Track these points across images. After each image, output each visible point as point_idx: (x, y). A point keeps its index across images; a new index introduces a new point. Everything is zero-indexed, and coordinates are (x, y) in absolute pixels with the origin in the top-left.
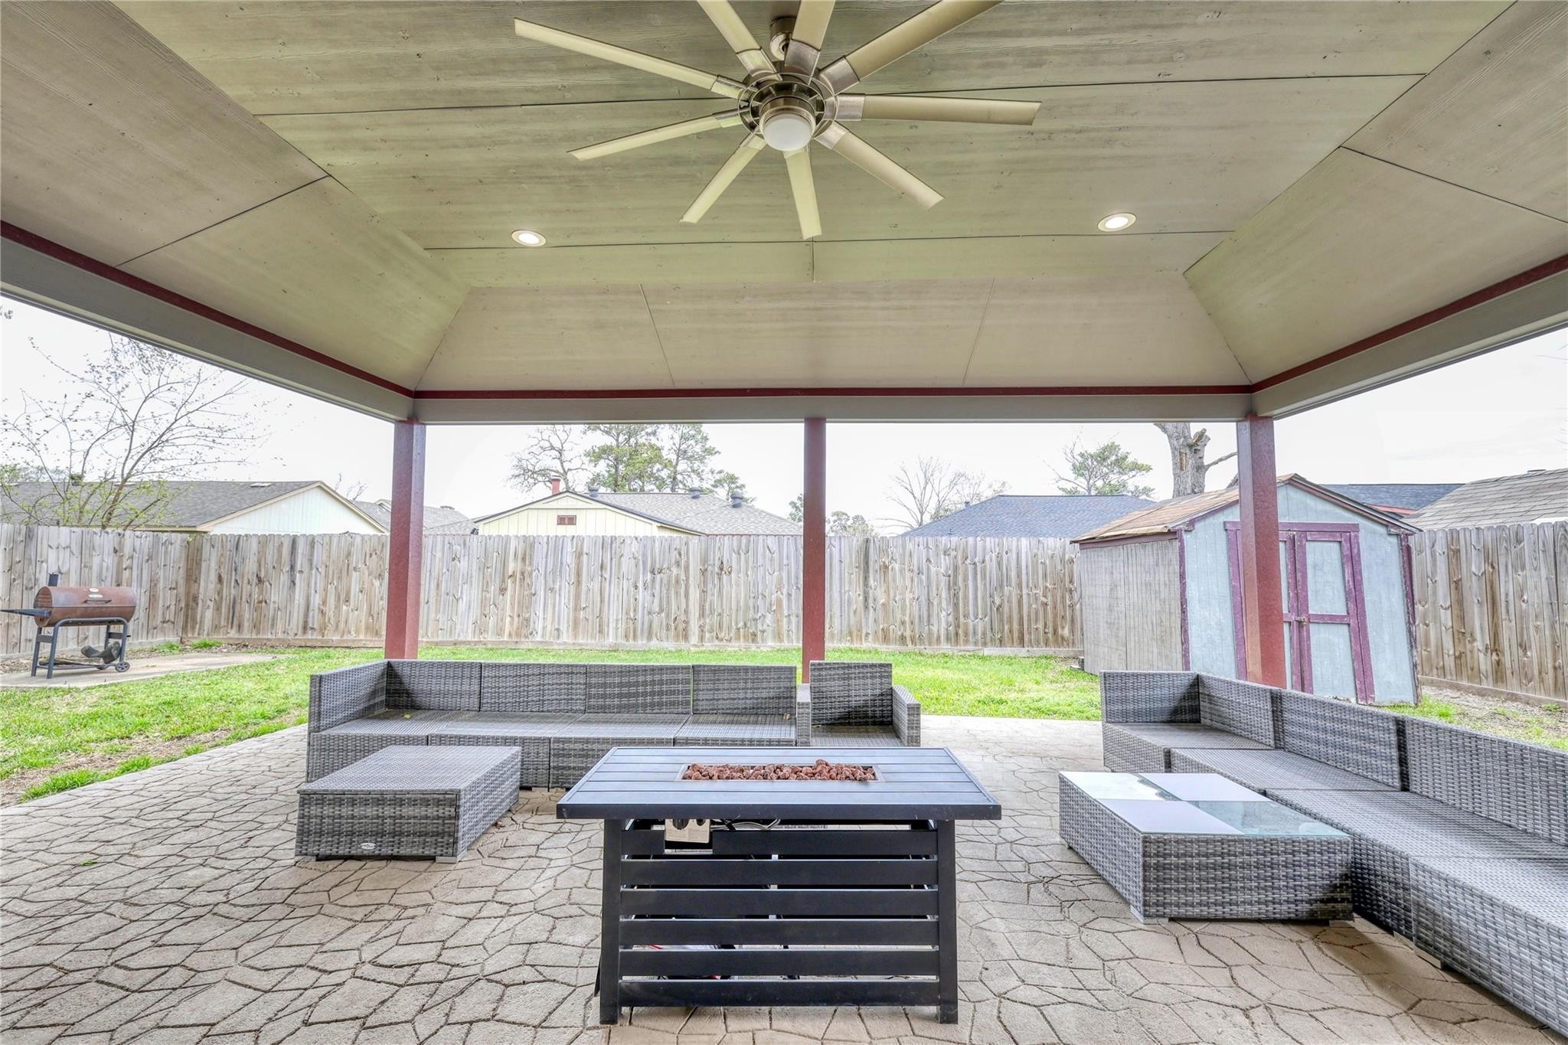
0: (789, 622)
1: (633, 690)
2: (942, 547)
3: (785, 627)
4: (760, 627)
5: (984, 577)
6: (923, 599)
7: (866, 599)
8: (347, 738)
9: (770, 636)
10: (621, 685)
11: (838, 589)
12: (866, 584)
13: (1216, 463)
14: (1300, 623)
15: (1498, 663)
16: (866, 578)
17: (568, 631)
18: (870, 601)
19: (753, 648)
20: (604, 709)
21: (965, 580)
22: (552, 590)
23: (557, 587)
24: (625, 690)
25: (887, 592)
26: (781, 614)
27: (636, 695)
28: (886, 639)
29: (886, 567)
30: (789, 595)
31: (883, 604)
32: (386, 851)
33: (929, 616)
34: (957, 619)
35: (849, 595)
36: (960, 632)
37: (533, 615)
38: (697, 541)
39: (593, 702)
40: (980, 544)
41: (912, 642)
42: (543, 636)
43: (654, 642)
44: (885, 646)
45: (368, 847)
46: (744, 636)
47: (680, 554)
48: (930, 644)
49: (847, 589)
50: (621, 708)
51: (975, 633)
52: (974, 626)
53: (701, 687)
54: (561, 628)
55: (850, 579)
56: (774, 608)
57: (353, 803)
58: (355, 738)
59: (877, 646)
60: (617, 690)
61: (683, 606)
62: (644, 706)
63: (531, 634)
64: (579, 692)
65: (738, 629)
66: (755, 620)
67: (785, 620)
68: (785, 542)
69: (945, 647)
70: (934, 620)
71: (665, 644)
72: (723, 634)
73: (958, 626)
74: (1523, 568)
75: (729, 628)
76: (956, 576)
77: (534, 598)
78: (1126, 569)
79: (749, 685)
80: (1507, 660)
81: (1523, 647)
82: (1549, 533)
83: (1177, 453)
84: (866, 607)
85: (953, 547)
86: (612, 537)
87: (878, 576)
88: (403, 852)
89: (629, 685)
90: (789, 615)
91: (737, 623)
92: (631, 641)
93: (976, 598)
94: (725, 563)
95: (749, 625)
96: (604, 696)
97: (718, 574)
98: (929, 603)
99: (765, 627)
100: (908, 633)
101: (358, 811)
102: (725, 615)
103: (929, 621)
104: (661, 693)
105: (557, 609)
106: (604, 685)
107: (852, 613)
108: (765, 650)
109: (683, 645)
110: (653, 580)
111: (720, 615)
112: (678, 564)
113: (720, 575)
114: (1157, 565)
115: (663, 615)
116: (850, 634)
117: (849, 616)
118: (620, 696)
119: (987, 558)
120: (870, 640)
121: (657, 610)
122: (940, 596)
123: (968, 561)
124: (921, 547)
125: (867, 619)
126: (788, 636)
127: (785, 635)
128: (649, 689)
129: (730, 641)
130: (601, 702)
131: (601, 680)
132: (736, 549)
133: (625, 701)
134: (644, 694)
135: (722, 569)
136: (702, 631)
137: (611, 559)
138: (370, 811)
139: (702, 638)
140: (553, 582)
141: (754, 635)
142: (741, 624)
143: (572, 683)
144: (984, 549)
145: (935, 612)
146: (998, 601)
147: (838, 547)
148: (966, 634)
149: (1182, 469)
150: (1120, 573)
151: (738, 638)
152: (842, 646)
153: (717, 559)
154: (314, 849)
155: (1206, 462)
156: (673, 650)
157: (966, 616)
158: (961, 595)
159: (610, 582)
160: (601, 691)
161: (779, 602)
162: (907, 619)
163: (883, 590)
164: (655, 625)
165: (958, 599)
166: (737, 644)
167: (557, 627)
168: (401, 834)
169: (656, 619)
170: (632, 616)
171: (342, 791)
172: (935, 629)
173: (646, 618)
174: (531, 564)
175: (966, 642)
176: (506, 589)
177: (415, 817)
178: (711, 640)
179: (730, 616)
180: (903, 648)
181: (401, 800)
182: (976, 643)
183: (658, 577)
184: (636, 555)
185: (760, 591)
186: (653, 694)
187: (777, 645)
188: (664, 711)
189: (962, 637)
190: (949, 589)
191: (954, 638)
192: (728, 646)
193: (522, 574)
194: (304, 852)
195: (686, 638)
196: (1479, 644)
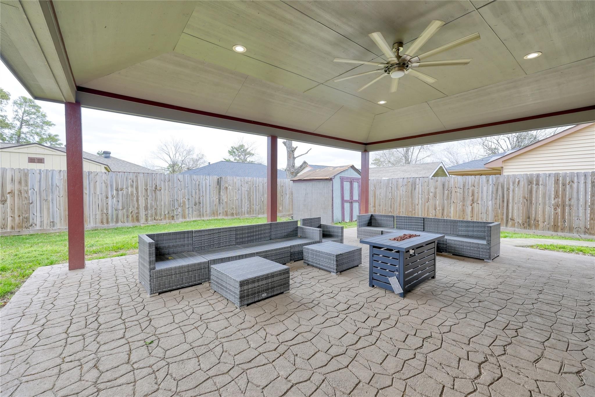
0: (189, 210)
1: (252, 234)
2: (246, 181)
3: (187, 212)
4: (175, 213)
5: (259, 192)
6: (240, 199)
7: (219, 200)
8: (171, 269)
9: (180, 216)
10: (248, 233)
11: (209, 196)
12: (219, 194)
13: (298, 157)
14: (352, 202)
15: (375, 209)
16: (220, 192)
17: (61, 222)
18: (221, 201)
19: (173, 222)
20: (242, 243)
21: (253, 192)
22: (46, 200)
23: (50, 199)
24: (249, 235)
25: (227, 197)
26: (185, 207)
27: (253, 236)
28: (227, 215)
29: (227, 188)
30: (189, 199)
31: (226, 202)
32: (270, 295)
33: (241, 206)
34: (250, 206)
35: (213, 199)
36: (251, 210)
37: (31, 215)
38: (142, 175)
39: (238, 241)
40: (257, 180)
41: (236, 214)
42: (41, 226)
43: (120, 224)
44: (226, 217)
45: (264, 295)
46: (168, 218)
47: (133, 182)
48: (242, 215)
49: (212, 196)
50: (248, 241)
51: (256, 210)
52: (256, 208)
53: (272, 230)
54: (55, 221)
55: (213, 192)
56: (182, 205)
57: (258, 281)
58: (175, 268)
59: (224, 217)
60: (247, 235)
61: (136, 206)
62: (256, 239)
63: (32, 225)
64: (234, 237)
65: (165, 215)
66: (173, 210)
67: (187, 210)
68: (186, 177)
69: (247, 215)
70: (243, 207)
71: (126, 224)
72: (158, 217)
73: (251, 208)
74: (381, 189)
75: (161, 215)
76: (250, 191)
77: (31, 206)
78: (312, 189)
79: (286, 228)
80: (376, 209)
81: (380, 206)
82: (386, 181)
83: (289, 153)
84: (220, 203)
85: (249, 181)
86: (89, 172)
87: (224, 191)
88: (275, 293)
89: (251, 232)
90: (189, 208)
91: (164, 212)
92: (106, 225)
93: (256, 199)
94: (158, 186)
95: (170, 212)
96: (242, 238)
97: (154, 191)
98: (241, 200)
99: (178, 213)
100: (234, 212)
101: (260, 283)
102: (158, 209)
103: (241, 207)
104: (261, 234)
105: (51, 210)
106: (243, 234)
107: (214, 206)
108: (178, 222)
109: (137, 224)
110: (118, 194)
111: (156, 209)
112: (132, 186)
113: (155, 191)
114: (324, 188)
115: (125, 210)
116: (214, 213)
117: (213, 207)
118: (248, 237)
119: (260, 185)
120: (221, 215)
121: (121, 208)
122: (245, 198)
123: (254, 186)
124: (239, 181)
125: (220, 207)
126: (188, 216)
127: (187, 216)
128: (257, 233)
129: (161, 220)
130: (241, 240)
131: (241, 232)
132: (163, 180)
133: (249, 239)
134: (256, 235)
135: (156, 189)
136: (147, 217)
137: (89, 183)
138: (264, 282)
139: (147, 220)
140: (47, 196)
141: (173, 217)
142: (167, 212)
143: (231, 235)
144: (259, 182)
145: (243, 204)
146: (262, 200)
147: (208, 180)
148: (253, 211)
149: (290, 158)
150: (309, 190)
151: (165, 219)
152: (211, 218)
153: (153, 184)
154: (246, 303)
155: (295, 156)
156: (132, 227)
157: (253, 205)
158: (251, 198)
159: (89, 195)
160: (241, 236)
161: (184, 203)
162: (234, 207)
163: (226, 196)
164: (120, 216)
165: (251, 199)
166: (165, 221)
167: (52, 220)
168: (274, 287)
169: (120, 213)
170: (105, 212)
171: (254, 277)
172: (243, 210)
173: (115, 212)
174: (27, 185)
175: (253, 213)
176: (6, 201)
177: (278, 280)
178: (152, 220)
179: (161, 209)
180: (233, 217)
181: (273, 275)
182: (256, 214)
183: (120, 192)
184: (106, 181)
185: (175, 198)
186: (259, 235)
187: (184, 220)
188: (262, 240)
189: (252, 212)
190: (248, 196)
191: (249, 212)
192: (161, 222)
193: (20, 191)
194: (243, 304)
195: (138, 220)
196: (371, 206)
